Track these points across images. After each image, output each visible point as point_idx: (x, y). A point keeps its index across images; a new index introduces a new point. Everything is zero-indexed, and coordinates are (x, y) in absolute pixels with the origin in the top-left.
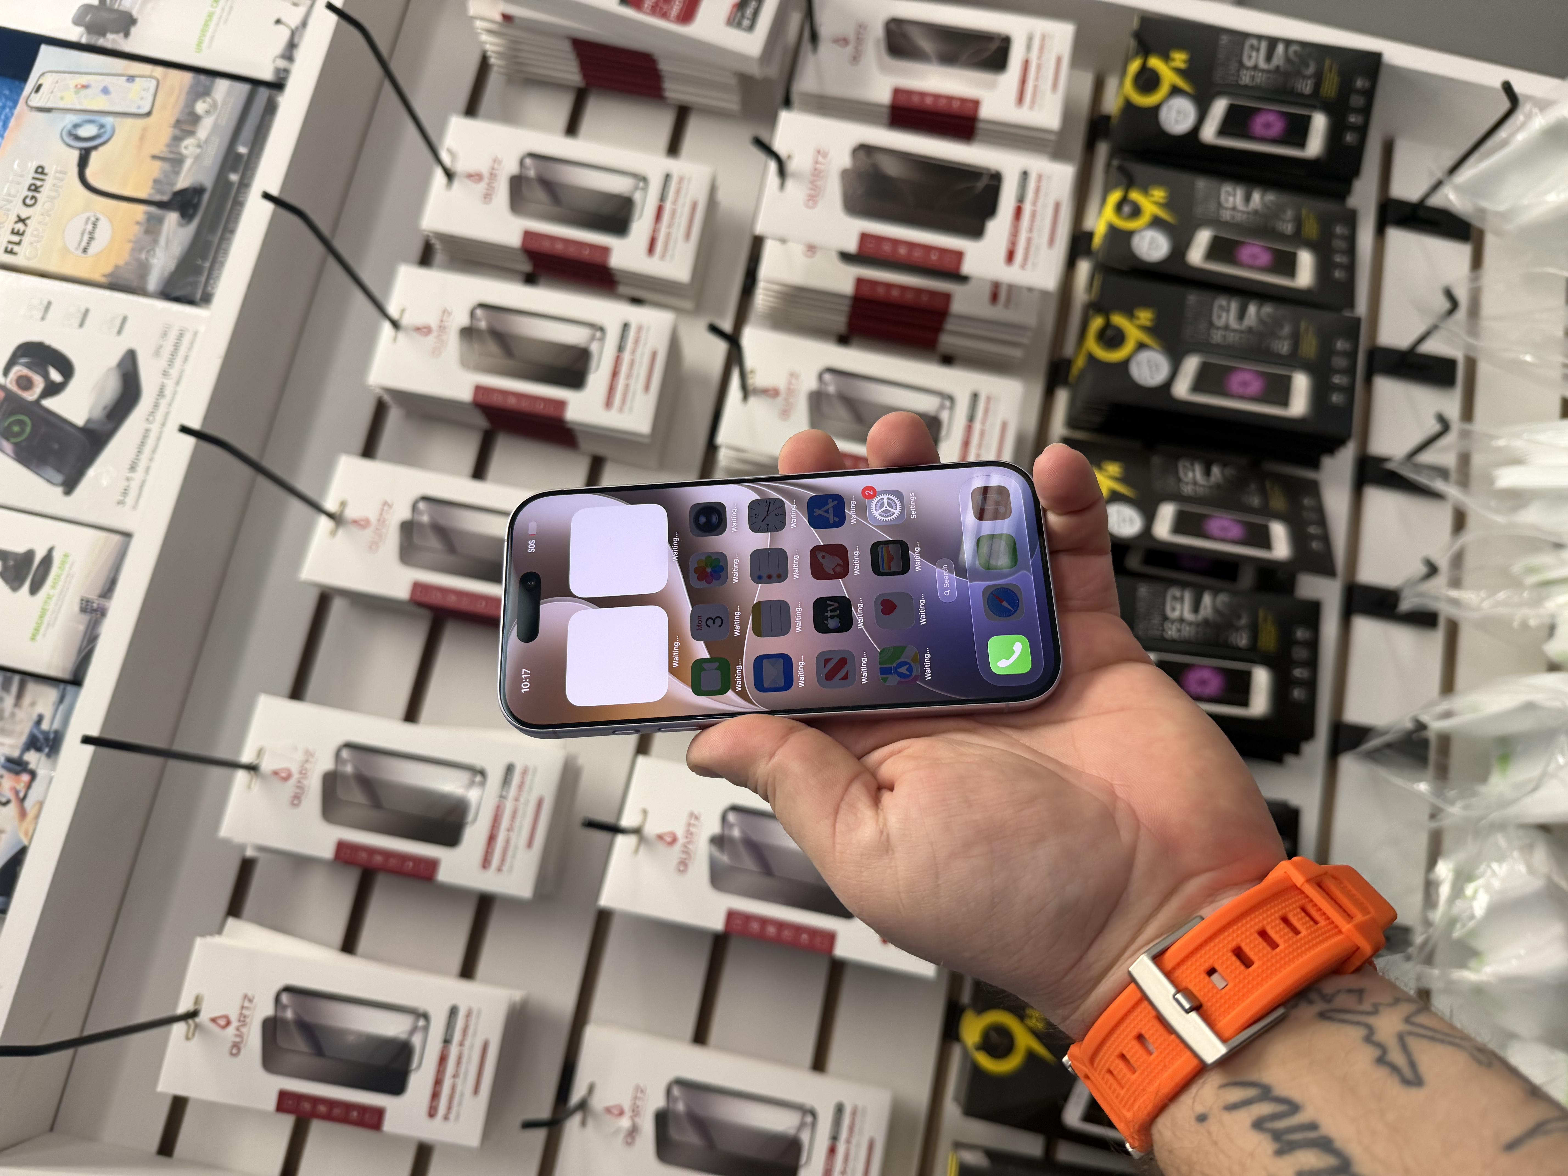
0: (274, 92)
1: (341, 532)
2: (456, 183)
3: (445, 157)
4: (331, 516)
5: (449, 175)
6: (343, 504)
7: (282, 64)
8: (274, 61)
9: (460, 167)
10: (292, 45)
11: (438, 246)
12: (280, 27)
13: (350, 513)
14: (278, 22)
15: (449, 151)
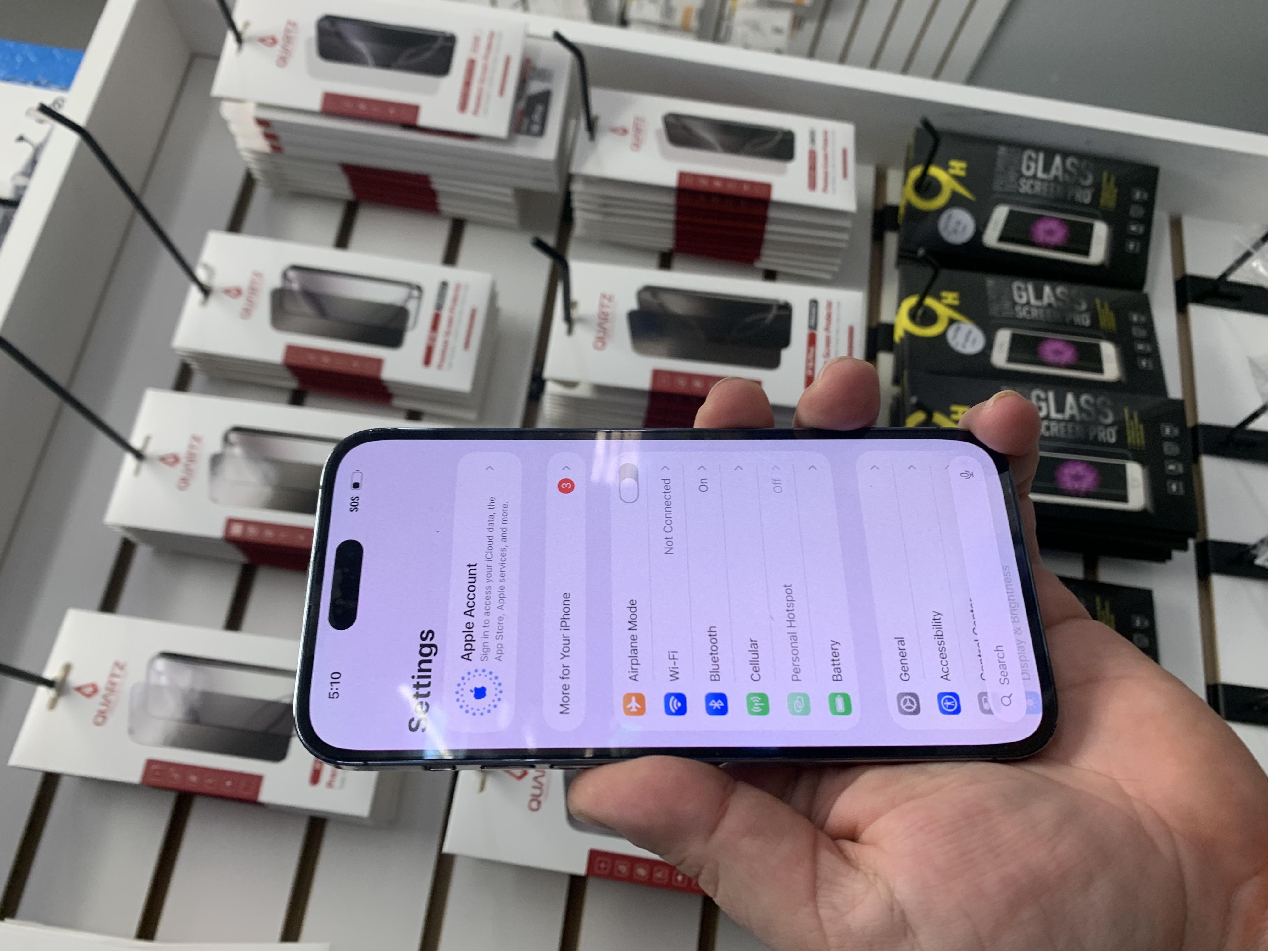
0: (10, 210)
1: (62, 703)
2: (213, 300)
3: (201, 274)
4: (50, 684)
5: (206, 291)
6: (67, 668)
7: (21, 181)
8: (13, 178)
9: (218, 282)
10: (33, 162)
11: (194, 366)
12: (23, 144)
13: (75, 679)
14: (21, 139)
15: (206, 267)
